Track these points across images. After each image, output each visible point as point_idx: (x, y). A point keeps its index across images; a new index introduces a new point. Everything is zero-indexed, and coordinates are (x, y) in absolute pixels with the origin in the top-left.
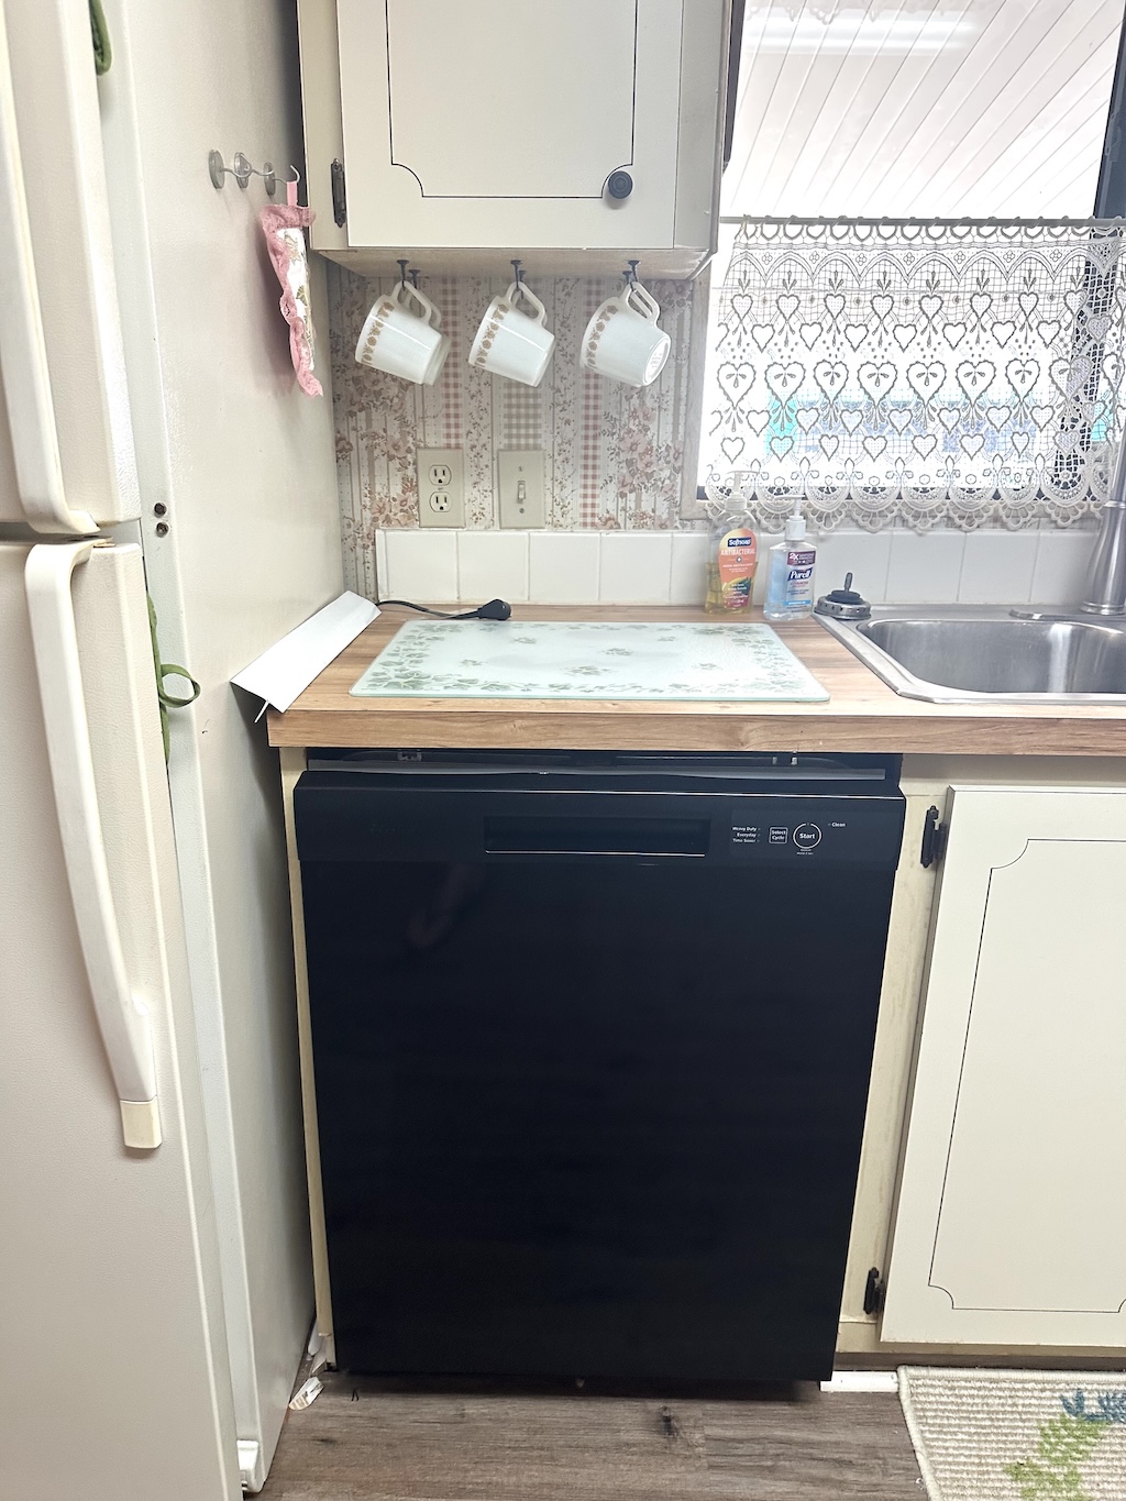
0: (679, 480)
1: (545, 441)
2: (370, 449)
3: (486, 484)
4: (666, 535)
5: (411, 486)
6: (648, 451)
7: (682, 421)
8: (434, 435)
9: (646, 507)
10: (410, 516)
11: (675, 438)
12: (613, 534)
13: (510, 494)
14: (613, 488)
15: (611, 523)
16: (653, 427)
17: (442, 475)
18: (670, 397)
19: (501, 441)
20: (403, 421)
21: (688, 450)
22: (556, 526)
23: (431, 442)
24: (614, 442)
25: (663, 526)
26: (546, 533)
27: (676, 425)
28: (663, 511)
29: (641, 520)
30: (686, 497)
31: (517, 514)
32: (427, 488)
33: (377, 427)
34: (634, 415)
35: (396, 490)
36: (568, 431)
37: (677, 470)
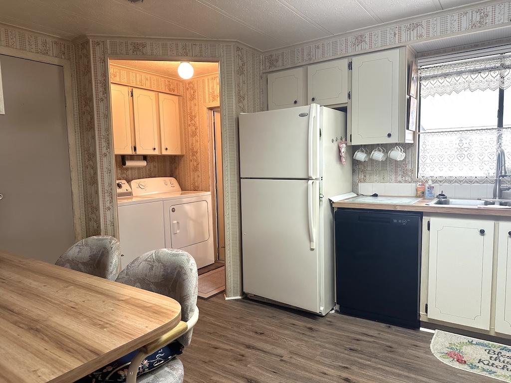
0: (412, 175)
1: (388, 169)
2: (359, 171)
3: (378, 176)
4: (410, 184)
5: (365, 176)
6: (407, 170)
8: (369, 168)
9: (407, 179)
10: (365, 181)
11: (411, 168)
12: (400, 184)
13: (382, 177)
14: (400, 176)
15: (400, 182)
16: (407, 166)
17: (370, 174)
18: (410, 161)
19: (380, 169)
20: (364, 166)
21: (414, 170)
22: (390, 182)
23: (369, 169)
24: (400, 169)
25: (410, 183)
26: (388, 184)
27: (412, 166)
28: (410, 180)
29: (406, 182)
31: (383, 181)
32: (367, 177)
33: (360, 167)
34: (404, 164)
35: (362, 177)
36: (392, 167)
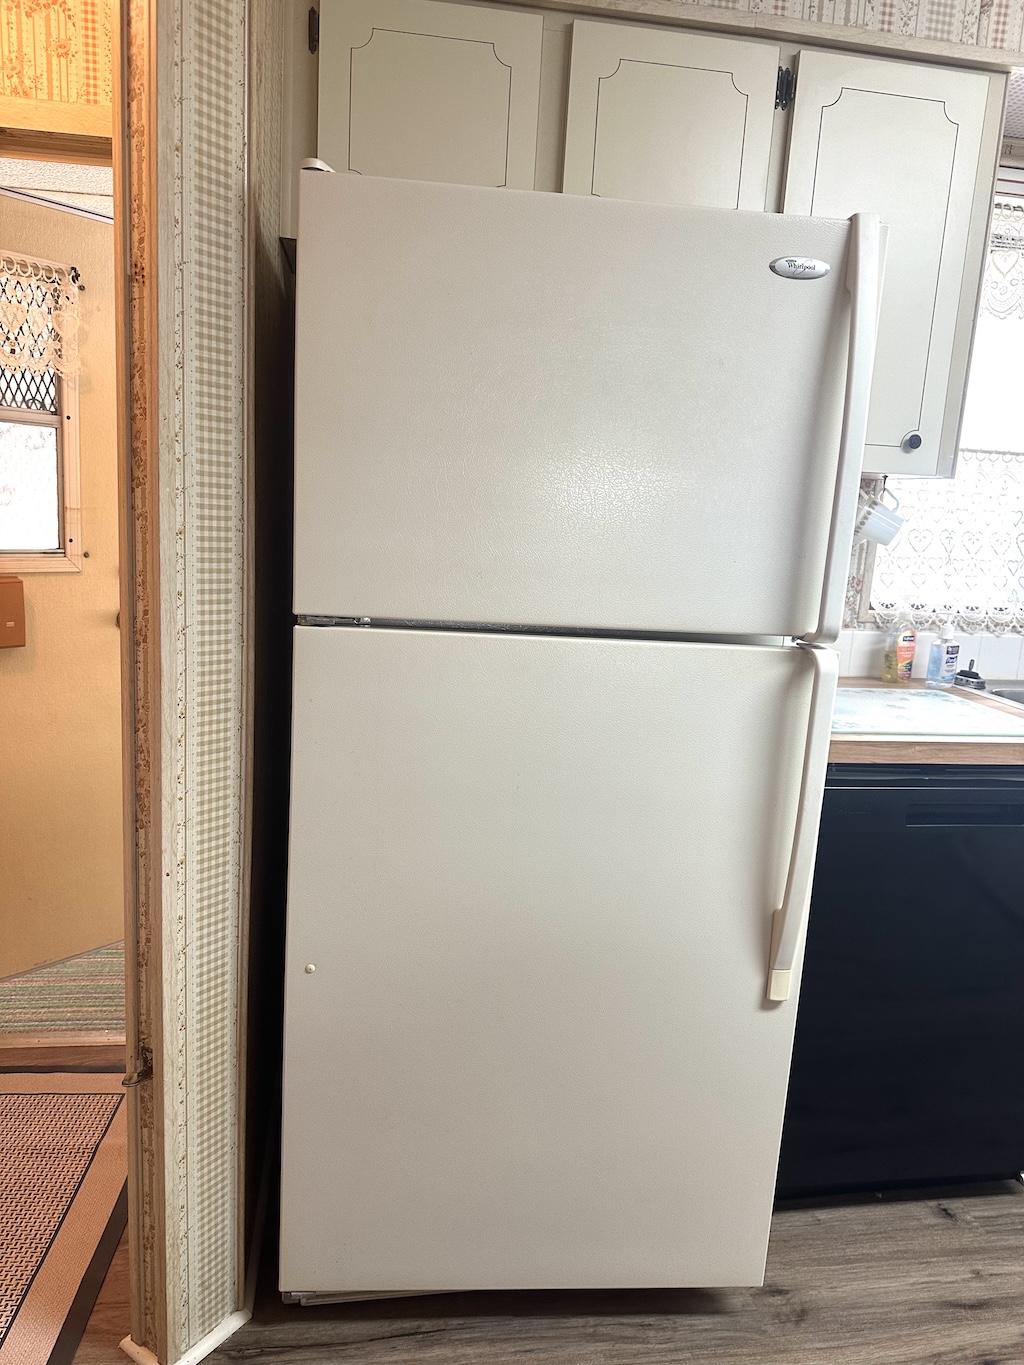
0: (858, 598)
7: (863, 562)
11: (858, 572)
21: (866, 580)
30: (863, 609)
37: (859, 592)
